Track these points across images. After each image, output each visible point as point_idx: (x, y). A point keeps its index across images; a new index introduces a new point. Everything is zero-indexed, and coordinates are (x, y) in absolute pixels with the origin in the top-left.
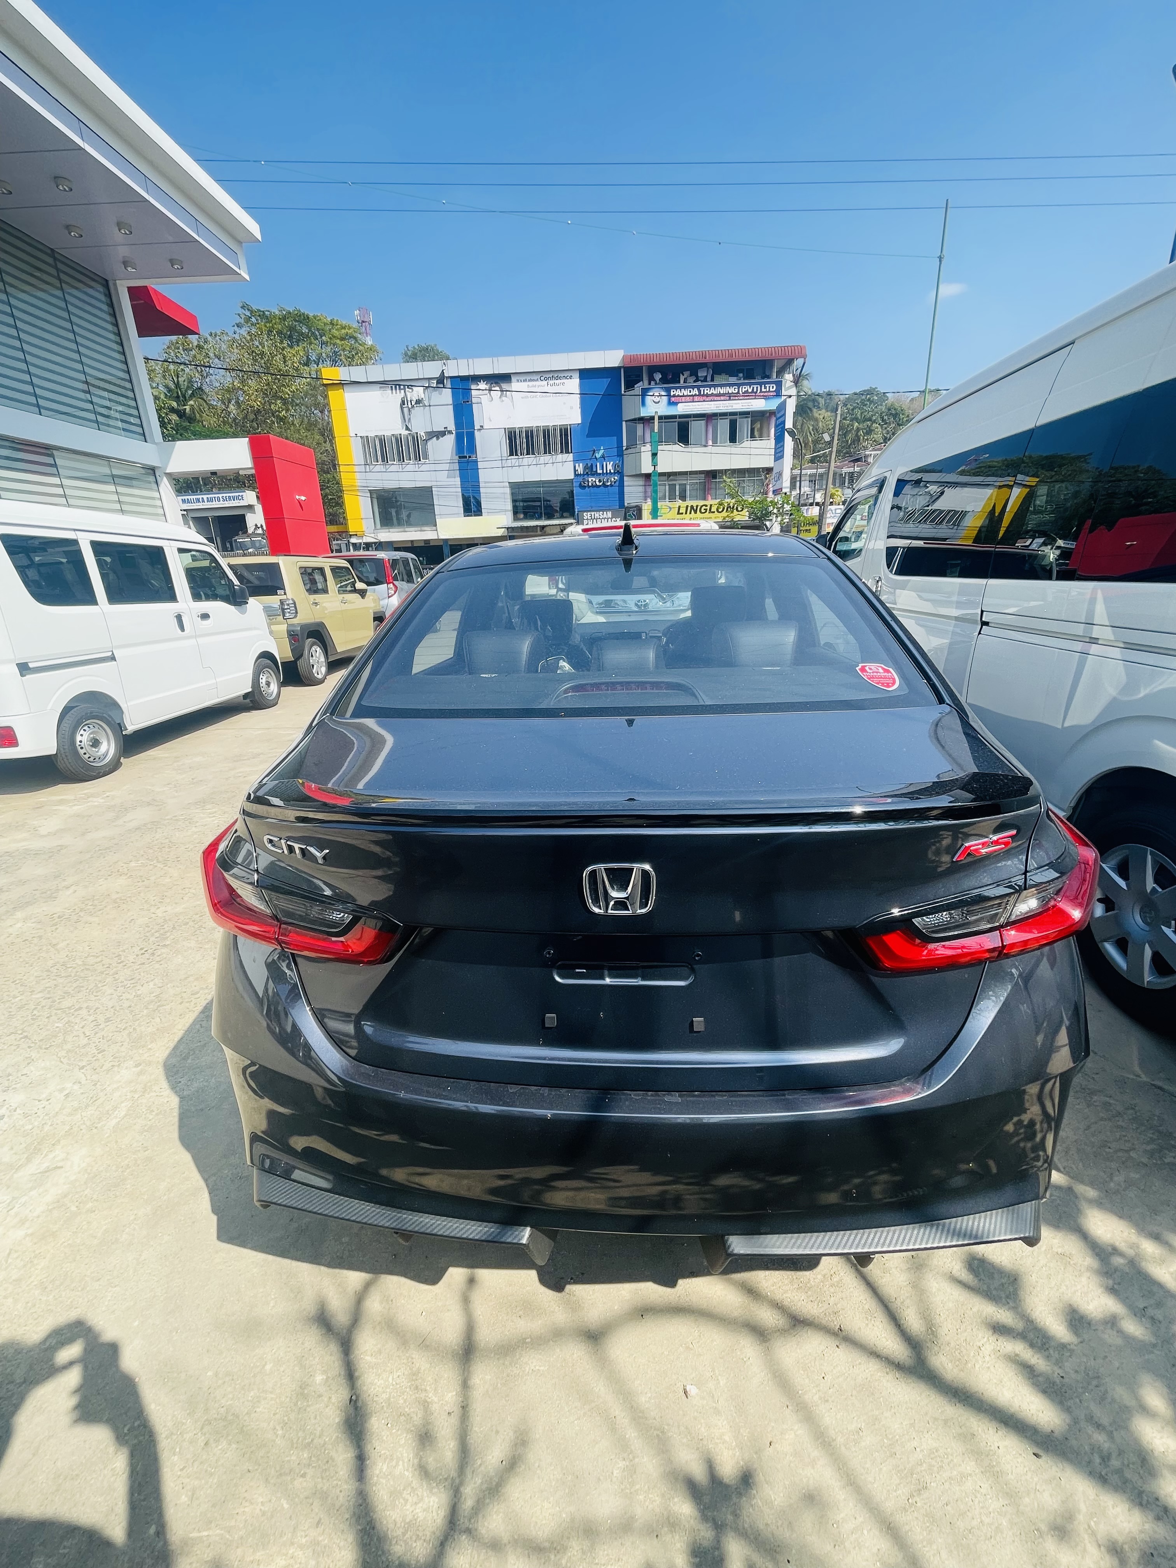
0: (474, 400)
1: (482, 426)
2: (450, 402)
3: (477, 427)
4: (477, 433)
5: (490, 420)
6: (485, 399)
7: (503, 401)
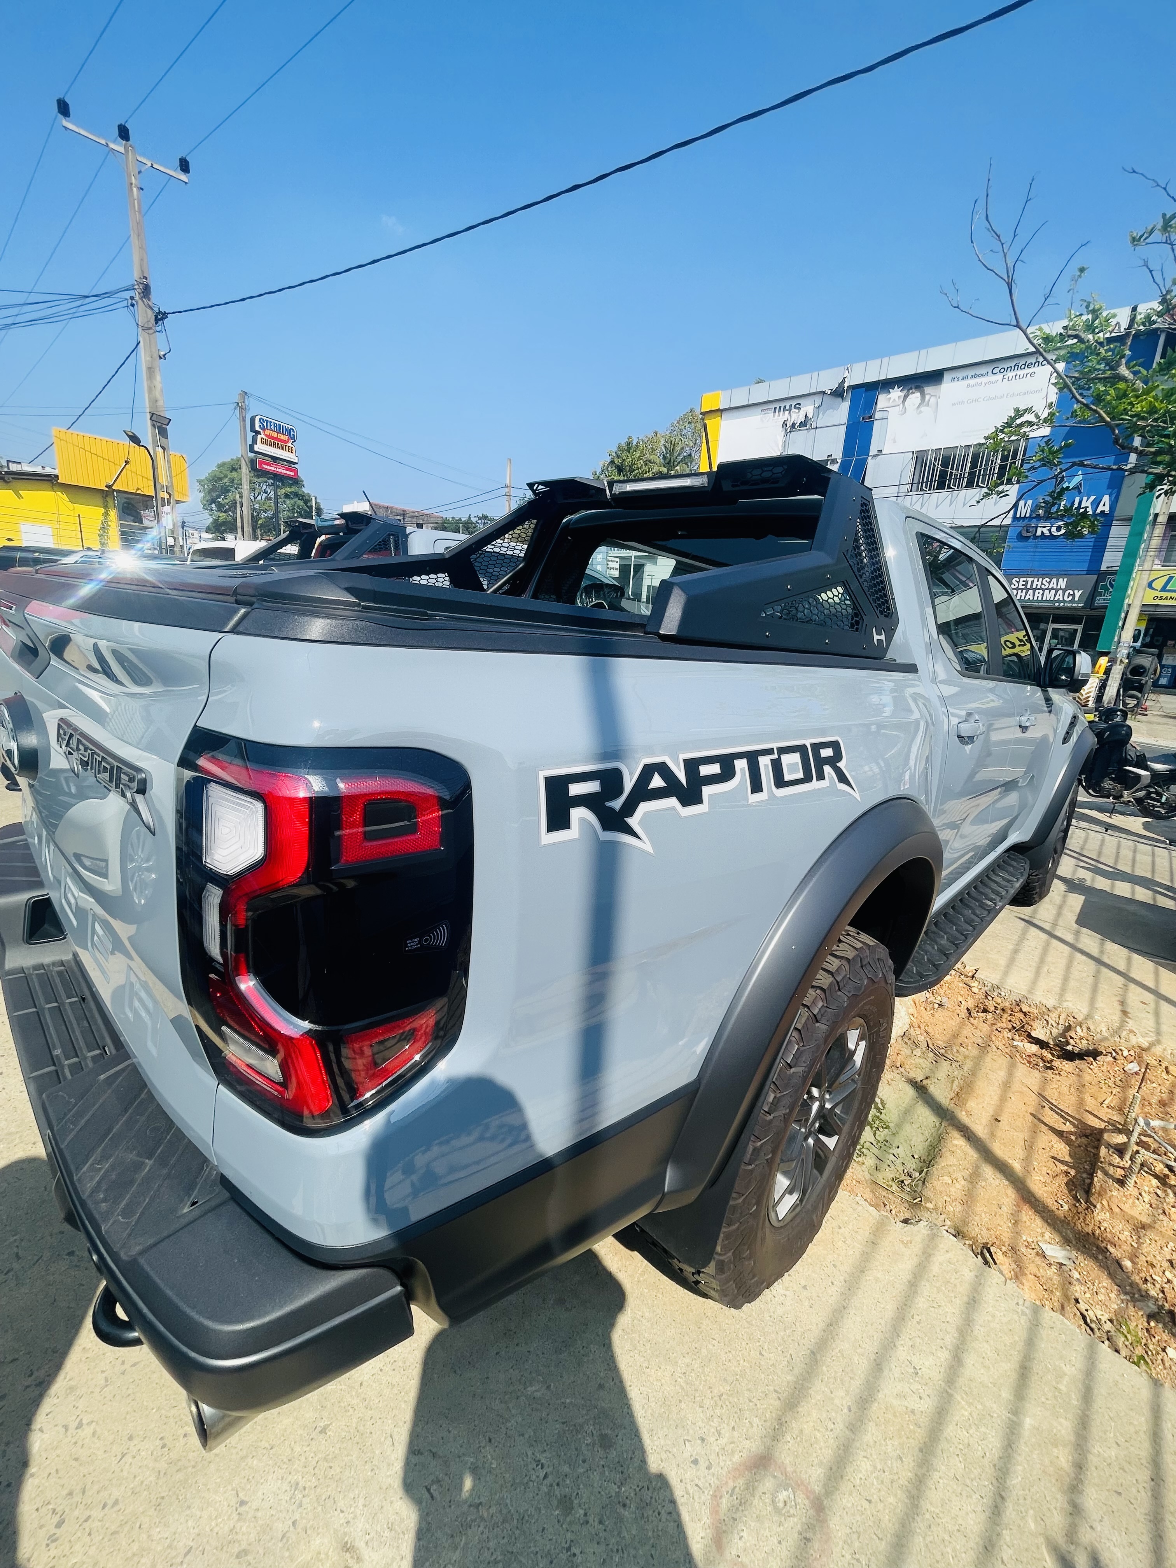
0: (878, 415)
1: (880, 451)
2: (845, 419)
3: (873, 451)
4: (870, 462)
5: (895, 442)
6: (893, 413)
7: (921, 412)
